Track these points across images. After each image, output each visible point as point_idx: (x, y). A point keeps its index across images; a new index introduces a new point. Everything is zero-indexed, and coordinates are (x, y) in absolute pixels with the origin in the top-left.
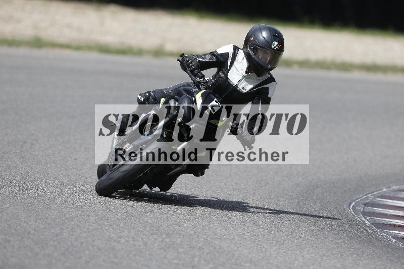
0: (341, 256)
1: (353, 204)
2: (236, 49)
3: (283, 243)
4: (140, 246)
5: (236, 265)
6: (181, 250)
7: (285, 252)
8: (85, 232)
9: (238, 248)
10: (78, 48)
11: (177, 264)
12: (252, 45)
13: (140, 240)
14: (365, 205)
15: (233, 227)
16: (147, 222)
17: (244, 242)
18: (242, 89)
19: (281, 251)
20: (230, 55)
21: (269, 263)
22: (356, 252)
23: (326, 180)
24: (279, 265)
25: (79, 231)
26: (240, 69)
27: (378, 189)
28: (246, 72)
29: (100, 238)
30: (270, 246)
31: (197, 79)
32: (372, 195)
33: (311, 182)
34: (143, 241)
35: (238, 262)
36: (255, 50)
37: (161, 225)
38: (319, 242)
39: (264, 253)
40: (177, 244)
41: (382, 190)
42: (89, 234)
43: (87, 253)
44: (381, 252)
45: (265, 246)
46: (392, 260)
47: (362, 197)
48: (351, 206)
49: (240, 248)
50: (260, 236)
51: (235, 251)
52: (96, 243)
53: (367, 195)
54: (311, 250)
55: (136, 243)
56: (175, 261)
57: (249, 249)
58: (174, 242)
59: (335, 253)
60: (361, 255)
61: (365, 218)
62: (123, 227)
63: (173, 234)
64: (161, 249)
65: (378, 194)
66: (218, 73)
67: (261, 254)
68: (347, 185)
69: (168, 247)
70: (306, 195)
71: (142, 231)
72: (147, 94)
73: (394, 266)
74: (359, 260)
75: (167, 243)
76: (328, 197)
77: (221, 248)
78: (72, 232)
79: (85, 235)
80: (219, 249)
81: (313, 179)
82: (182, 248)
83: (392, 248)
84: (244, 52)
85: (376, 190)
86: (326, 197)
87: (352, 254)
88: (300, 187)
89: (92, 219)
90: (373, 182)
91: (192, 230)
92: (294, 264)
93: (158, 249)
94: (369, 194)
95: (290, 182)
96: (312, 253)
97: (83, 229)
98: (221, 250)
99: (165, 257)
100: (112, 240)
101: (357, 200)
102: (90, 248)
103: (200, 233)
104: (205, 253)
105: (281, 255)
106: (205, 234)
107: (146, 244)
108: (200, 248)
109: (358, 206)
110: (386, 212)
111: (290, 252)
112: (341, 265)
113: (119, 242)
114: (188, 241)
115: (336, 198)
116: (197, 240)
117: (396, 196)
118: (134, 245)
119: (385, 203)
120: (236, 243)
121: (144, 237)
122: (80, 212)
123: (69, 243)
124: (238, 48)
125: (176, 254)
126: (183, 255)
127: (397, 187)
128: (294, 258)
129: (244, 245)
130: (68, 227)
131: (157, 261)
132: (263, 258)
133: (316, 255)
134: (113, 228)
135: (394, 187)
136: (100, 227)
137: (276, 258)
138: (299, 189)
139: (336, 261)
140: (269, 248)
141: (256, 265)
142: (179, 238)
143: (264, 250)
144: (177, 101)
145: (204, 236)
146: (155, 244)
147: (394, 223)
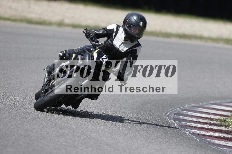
0: (160, 143)
1: (168, 113)
2: (118, 26)
3: (127, 134)
4: (44, 134)
5: (99, 146)
6: (68, 137)
7: (127, 140)
8: (13, 125)
9: (100, 137)
10: (15, 20)
11: (65, 145)
12: (128, 24)
13: (45, 131)
14: (175, 114)
15: (98, 125)
16: (49, 120)
17: (104, 134)
18: (121, 50)
19: (125, 140)
20: (115, 30)
21: (118, 146)
22: (168, 141)
23: (153, 100)
24: (124, 147)
25: (10, 125)
26: (120, 38)
27: (183, 106)
28: (124, 40)
29: (22, 129)
30: (119, 136)
31: (94, 43)
32: (179, 109)
33: (145, 100)
34: (47, 132)
35: (100, 145)
36: (129, 27)
37: (57, 123)
38: (147, 135)
39: (116, 140)
40: (66, 134)
41: (185, 106)
42: (16, 127)
43: (14, 137)
44: (183, 141)
45: (116, 137)
46: (189, 146)
47: (173, 110)
48: (167, 115)
49: (102, 137)
50: (114, 130)
51: (99, 139)
52: (19, 132)
53: (176, 108)
54: (142, 139)
55: (42, 132)
56: (64, 144)
57: (107, 137)
58: (64, 132)
59: (156, 141)
60: (171, 143)
61: (175, 122)
62: (35, 123)
63: (64, 128)
64: (57, 136)
65: (183, 108)
66: (107, 40)
67: (114, 141)
68: (165, 103)
69: (61, 136)
70: (141, 108)
71: (46, 126)
72: (65, 52)
73: (190, 150)
74: (170, 145)
75: (60, 133)
76: (154, 109)
77: (91, 137)
78: (6, 125)
79: (13, 127)
80: (90, 137)
81: (146, 99)
82: (69, 136)
83: (189, 140)
84: (123, 28)
85: (182, 106)
86: (153, 109)
87: (166, 142)
88: (138, 103)
89: (18, 118)
90: (180, 102)
91: (75, 126)
92: (132, 147)
93: (55, 136)
94: (178, 108)
95: (132, 100)
96: (143, 141)
97: (12, 124)
98: (90, 138)
99: (58, 141)
100: (29, 131)
101: (171, 112)
102: (16, 135)
103: (79, 127)
104: (82, 139)
105: (125, 142)
106: (82, 128)
107: (48, 133)
108: (79, 136)
109: (171, 115)
110: (187, 119)
111: (130, 140)
112: (160, 148)
113: (32, 132)
114: (72, 132)
115: (159, 110)
116: (77, 131)
117: (193, 110)
118: (41, 134)
119: (187, 114)
120: (100, 134)
121: (47, 129)
122: (11, 114)
123: (4, 131)
124: (120, 26)
125: (65, 140)
126: (68, 140)
127: (194, 105)
128: (132, 143)
129: (104, 135)
130: (3, 122)
131: (54, 143)
132: (115, 143)
133: (145, 142)
134: (29, 123)
135: (192, 105)
136: (22, 123)
137: (122, 143)
138: (137, 104)
139: (157, 146)
140: (118, 137)
141: (110, 147)
142: (67, 130)
143: (115, 138)
144: (83, 56)
145: (81, 130)
146: (53, 134)
147: (191, 125)
